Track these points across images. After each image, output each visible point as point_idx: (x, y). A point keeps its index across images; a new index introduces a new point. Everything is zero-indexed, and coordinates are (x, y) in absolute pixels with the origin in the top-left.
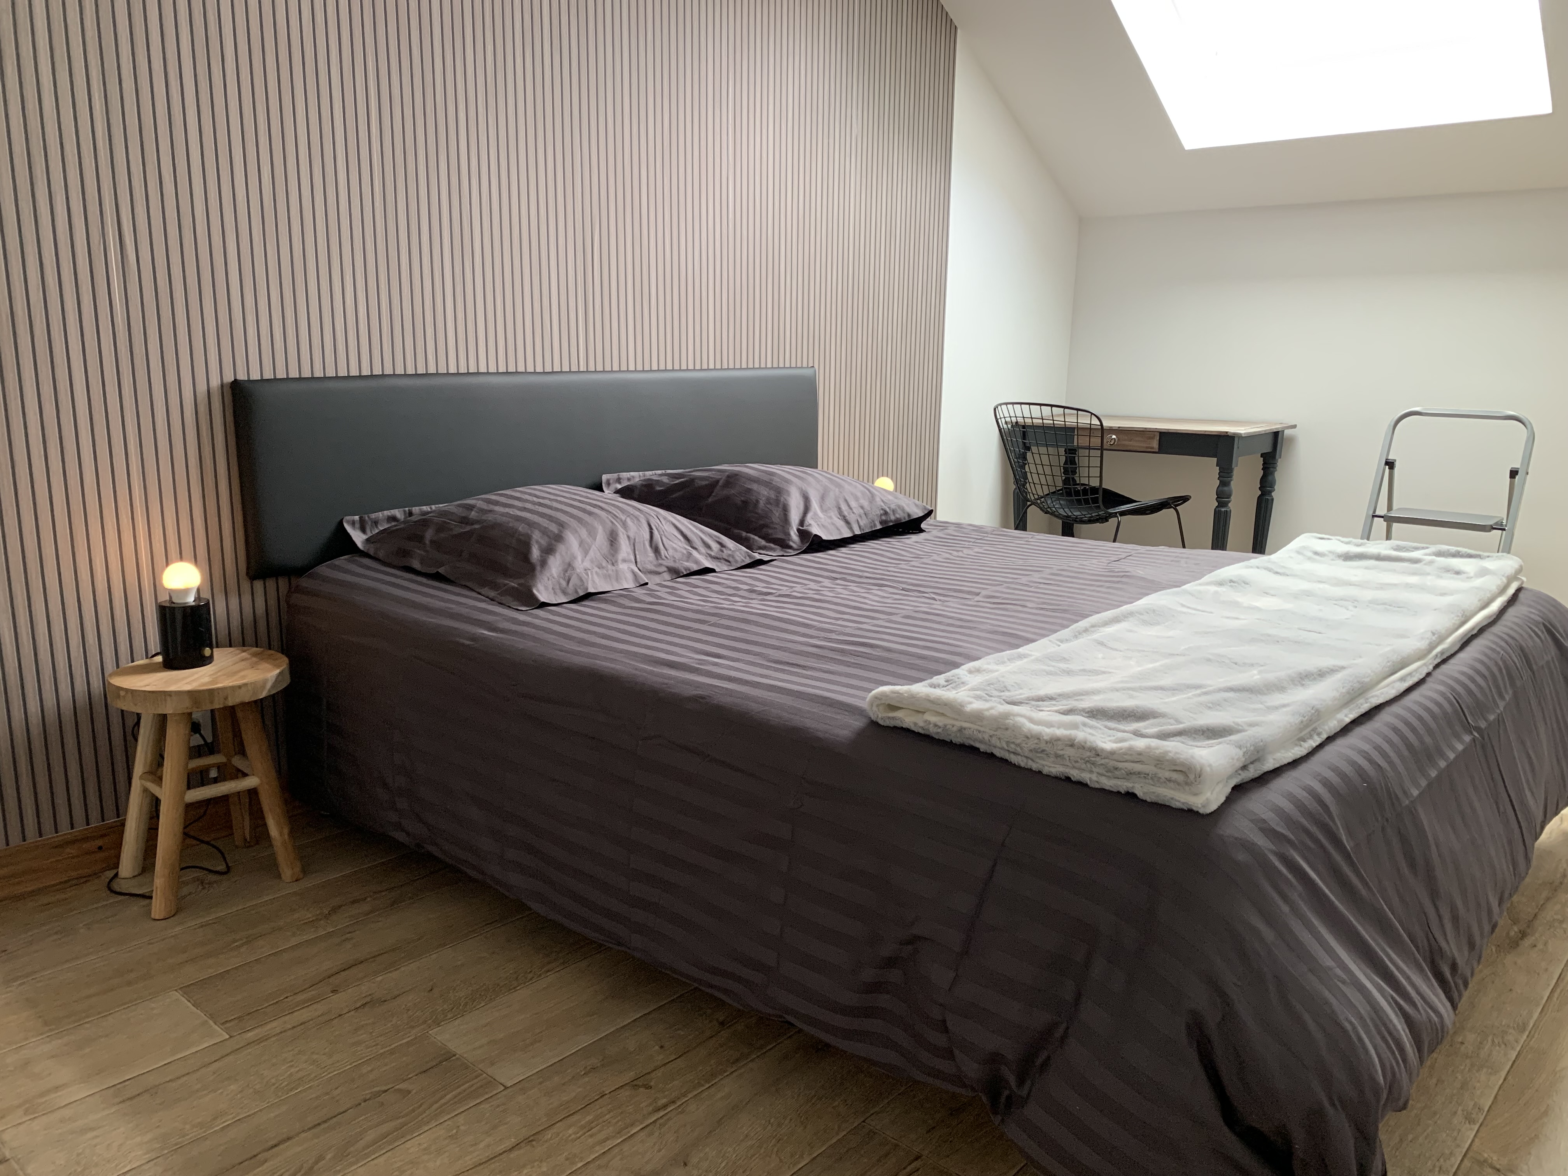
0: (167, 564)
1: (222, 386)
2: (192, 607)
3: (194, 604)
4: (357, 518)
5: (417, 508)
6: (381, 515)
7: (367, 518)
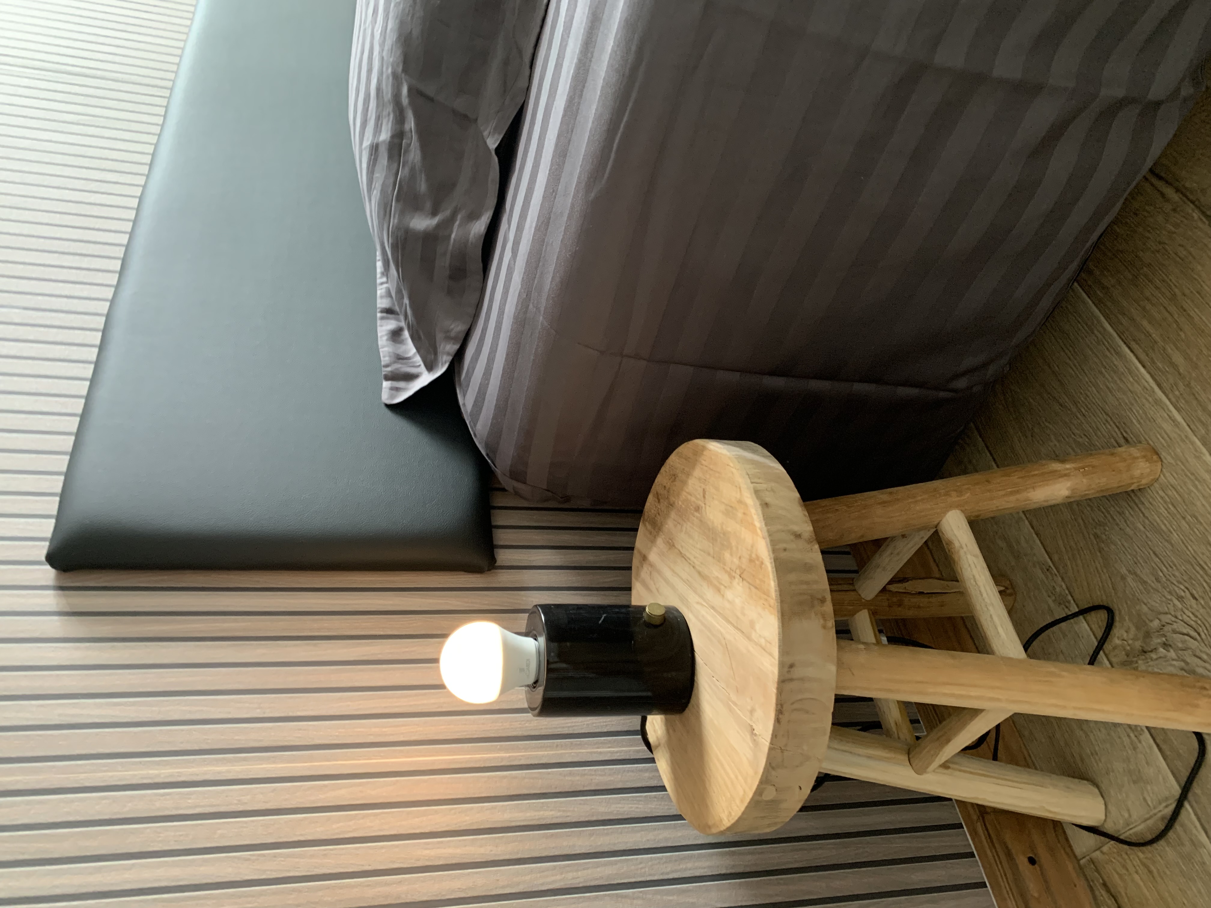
0: (442, 687)
1: (61, 588)
2: (550, 639)
3: (542, 640)
4: (386, 384)
5: (379, 301)
6: (386, 349)
7: (389, 369)
